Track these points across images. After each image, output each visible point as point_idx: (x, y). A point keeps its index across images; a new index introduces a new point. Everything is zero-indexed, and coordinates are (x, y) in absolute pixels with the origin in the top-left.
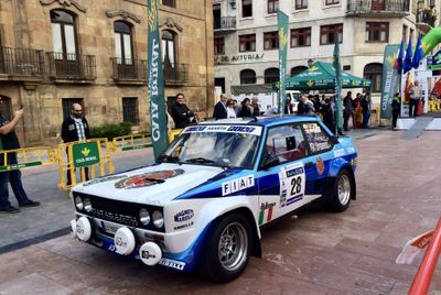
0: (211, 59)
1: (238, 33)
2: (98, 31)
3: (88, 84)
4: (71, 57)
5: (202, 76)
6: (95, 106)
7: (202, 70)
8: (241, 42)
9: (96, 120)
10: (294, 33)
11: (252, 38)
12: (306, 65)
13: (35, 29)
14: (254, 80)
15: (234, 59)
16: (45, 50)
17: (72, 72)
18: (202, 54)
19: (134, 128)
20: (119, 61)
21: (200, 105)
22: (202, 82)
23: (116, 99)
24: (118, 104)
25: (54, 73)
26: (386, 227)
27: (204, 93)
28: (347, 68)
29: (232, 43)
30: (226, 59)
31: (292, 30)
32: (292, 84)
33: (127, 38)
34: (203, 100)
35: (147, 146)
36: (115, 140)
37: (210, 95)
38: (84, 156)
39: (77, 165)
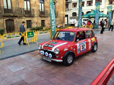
0: (64, 10)
1: (72, 3)
2: (36, 3)
3: (33, 17)
4: (29, 10)
6: (34, 22)
7: (62, 13)
8: (73, 5)
9: (34, 26)
10: (88, 2)
11: (76, 4)
12: (91, 11)
13: (20, 2)
14: (76, 15)
15: (71, 9)
16: (22, 8)
17: (29, 13)
18: (62, 9)
19: (44, 28)
20: (41, 11)
21: (61, 22)
22: (62, 16)
23: (39, 20)
24: (40, 22)
25: (24, 14)
26: (108, 56)
27: (62, 19)
28: (102, 12)
29: (71, 5)
30: (69, 10)
31: (87, 1)
32: (86, 16)
33: (43, 4)
34: (62, 21)
35: (46, 33)
36: (38, 31)
37: (64, 19)
38: (30, 35)
39: (28, 37)
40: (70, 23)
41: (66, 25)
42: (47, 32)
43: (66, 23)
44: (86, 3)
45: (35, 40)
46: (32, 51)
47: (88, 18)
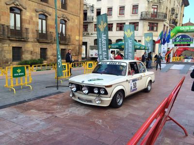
0: (81, 33)
1: (94, 23)
2: (31, 18)
3: (25, 41)
4: (18, 29)
5: (78, 41)
6: (27, 51)
7: (77, 38)
8: (95, 27)
9: (27, 57)
12: (122, 39)
13: (2, 15)
15: (92, 34)
16: (6, 25)
17: (18, 35)
18: (78, 31)
19: (45, 61)
20: (40, 32)
21: (75, 53)
22: (77, 43)
23: (37, 48)
24: (38, 50)
25: (9, 35)
27: (77, 48)
28: (140, 41)
29: (91, 27)
30: (88, 34)
31: (117, 24)
32: (116, 46)
33: (44, 22)
34: (77, 51)
35: (47, 70)
36: (33, 66)
37: (80, 49)
38: (18, 73)
39: (14, 76)
40: (90, 56)
41: (83, 59)
42: (50, 69)
43: (84, 56)
44: (115, 26)
45: (26, 82)
46: (20, 103)
47: (118, 50)
